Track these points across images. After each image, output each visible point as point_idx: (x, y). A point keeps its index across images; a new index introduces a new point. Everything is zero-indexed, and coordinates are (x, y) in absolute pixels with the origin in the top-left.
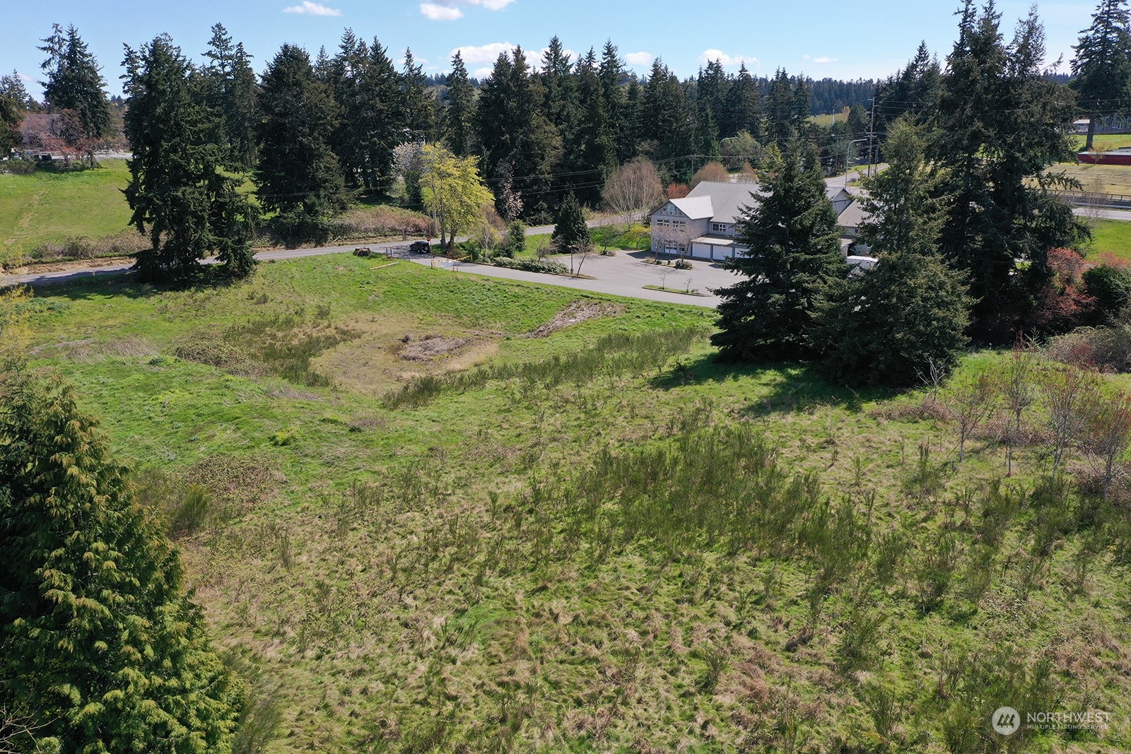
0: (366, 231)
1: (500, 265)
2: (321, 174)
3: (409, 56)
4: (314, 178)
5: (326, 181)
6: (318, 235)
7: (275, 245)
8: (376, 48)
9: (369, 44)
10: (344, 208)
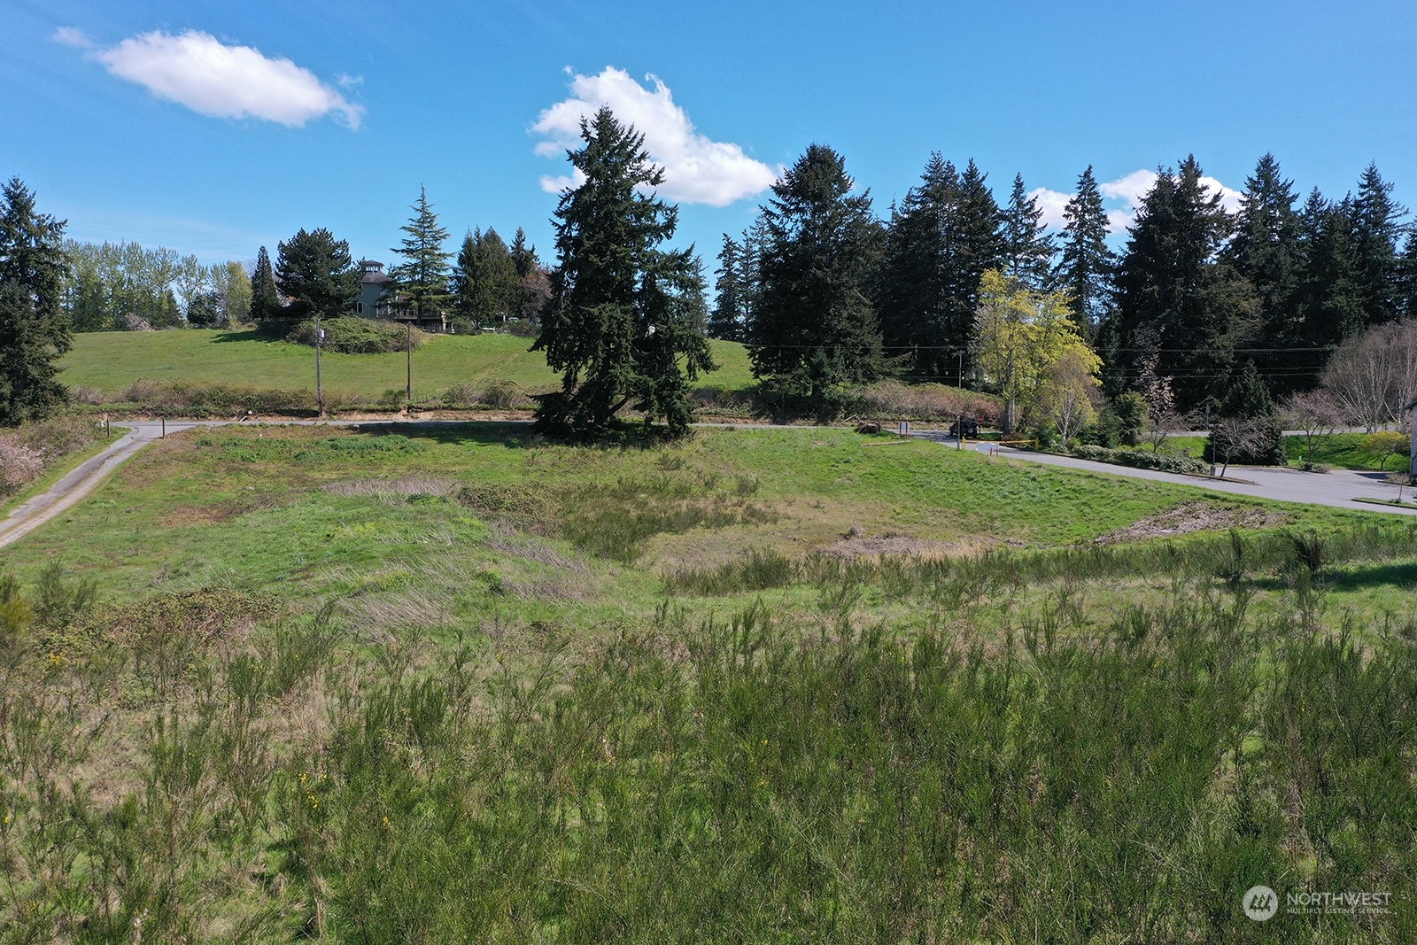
0: (899, 411)
1: (1082, 456)
2: (844, 324)
3: (1019, 185)
4: (829, 328)
5: (849, 334)
6: (822, 410)
7: (757, 417)
8: (971, 174)
9: (961, 169)
10: (871, 377)
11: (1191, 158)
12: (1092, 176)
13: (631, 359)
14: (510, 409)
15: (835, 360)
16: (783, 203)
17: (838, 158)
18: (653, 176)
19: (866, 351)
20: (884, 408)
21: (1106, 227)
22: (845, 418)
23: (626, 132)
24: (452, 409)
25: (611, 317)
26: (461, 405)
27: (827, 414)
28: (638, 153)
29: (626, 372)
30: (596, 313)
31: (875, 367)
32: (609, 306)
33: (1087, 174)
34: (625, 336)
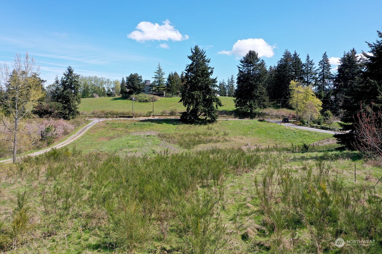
0: (272, 115)
1: (312, 127)
2: (258, 94)
3: (308, 57)
4: (254, 95)
5: (259, 97)
6: (252, 115)
7: (235, 117)
8: (295, 55)
9: (292, 53)
10: (265, 107)
11: (354, 49)
12: (326, 54)
13: (202, 104)
14: (176, 116)
15: (255, 103)
16: (243, 64)
17: (257, 53)
18: (208, 61)
19: (264, 101)
20: (268, 115)
21: (330, 67)
22: (258, 117)
23: (201, 51)
24: (163, 116)
25: (197, 94)
26: (165, 115)
27: (253, 116)
28: (204, 55)
29: (201, 107)
30: (194, 93)
31: (266, 105)
32: (197, 92)
33: (325, 54)
34: (200, 98)
